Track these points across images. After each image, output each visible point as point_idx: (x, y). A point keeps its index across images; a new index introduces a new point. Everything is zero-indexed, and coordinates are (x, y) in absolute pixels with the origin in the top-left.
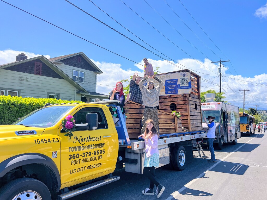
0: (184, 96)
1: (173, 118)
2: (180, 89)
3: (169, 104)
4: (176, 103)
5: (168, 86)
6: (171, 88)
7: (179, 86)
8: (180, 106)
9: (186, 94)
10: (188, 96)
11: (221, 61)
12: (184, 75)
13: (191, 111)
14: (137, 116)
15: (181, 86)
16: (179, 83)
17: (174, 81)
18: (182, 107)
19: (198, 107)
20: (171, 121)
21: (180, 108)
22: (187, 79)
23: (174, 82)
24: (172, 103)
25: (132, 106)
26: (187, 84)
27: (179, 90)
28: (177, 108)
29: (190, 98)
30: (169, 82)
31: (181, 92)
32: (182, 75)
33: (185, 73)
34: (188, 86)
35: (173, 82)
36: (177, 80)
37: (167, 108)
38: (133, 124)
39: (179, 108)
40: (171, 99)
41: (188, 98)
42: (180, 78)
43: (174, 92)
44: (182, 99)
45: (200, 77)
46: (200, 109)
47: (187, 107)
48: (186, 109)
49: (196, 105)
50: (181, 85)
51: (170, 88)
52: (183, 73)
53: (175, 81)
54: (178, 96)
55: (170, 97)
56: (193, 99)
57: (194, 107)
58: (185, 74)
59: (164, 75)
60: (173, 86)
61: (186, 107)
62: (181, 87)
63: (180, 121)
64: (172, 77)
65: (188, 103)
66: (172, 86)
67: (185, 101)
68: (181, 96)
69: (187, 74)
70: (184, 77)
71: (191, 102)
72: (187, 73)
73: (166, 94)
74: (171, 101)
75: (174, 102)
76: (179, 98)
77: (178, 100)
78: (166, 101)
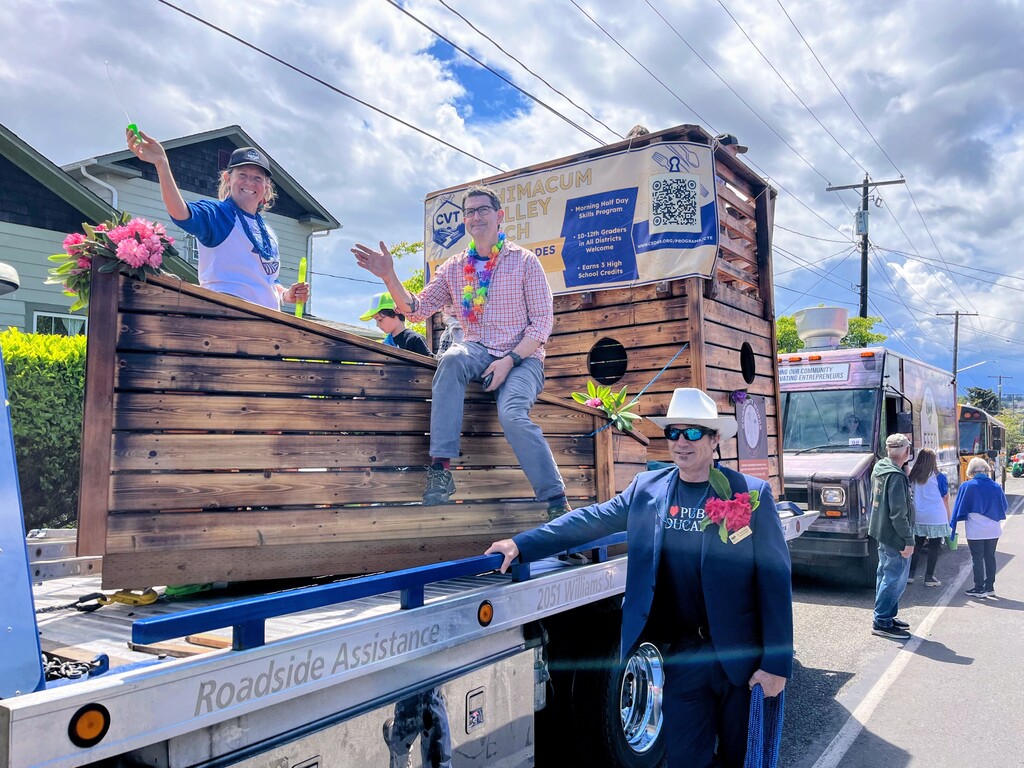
0: (673, 293)
1: (580, 429)
2: (651, 248)
3: (587, 344)
4: (623, 339)
5: (582, 236)
6: (600, 245)
7: (641, 230)
8: (650, 358)
9: (683, 281)
10: (696, 293)
11: (866, 181)
12: (675, 162)
13: (711, 382)
14: (299, 413)
15: (653, 230)
16: (643, 212)
17: (615, 205)
18: (660, 358)
19: (762, 366)
20: (569, 448)
21: (648, 365)
22: (693, 184)
23: (615, 210)
24: (601, 335)
25: (255, 338)
26: (689, 221)
27: (640, 258)
28: (630, 367)
29: (709, 309)
30: (585, 212)
31: (653, 266)
32: (664, 162)
33: (678, 148)
34: (697, 228)
35: (608, 212)
36: (631, 193)
37: (575, 372)
38: (259, 477)
39: (642, 366)
40: (598, 315)
41: (697, 307)
42: (652, 180)
43: (614, 272)
44: (658, 310)
45: (773, 195)
46: (774, 378)
47: (691, 359)
48: (682, 372)
49: (747, 355)
50: (657, 222)
51: (593, 246)
52: (665, 150)
53: (620, 205)
54: (638, 297)
55: (592, 304)
56: (731, 315)
57: (735, 361)
58: (682, 154)
59: (558, 173)
60: (608, 236)
61: (682, 362)
62: (655, 237)
63: (636, 451)
64: (606, 178)
65: (697, 337)
66: (603, 232)
67: (679, 324)
68: (655, 296)
69: (693, 159)
70: (675, 176)
71: (714, 334)
72: (693, 148)
73: (567, 287)
74: (597, 327)
75: (615, 332)
76: (645, 306)
77: (639, 321)
78: (569, 326)
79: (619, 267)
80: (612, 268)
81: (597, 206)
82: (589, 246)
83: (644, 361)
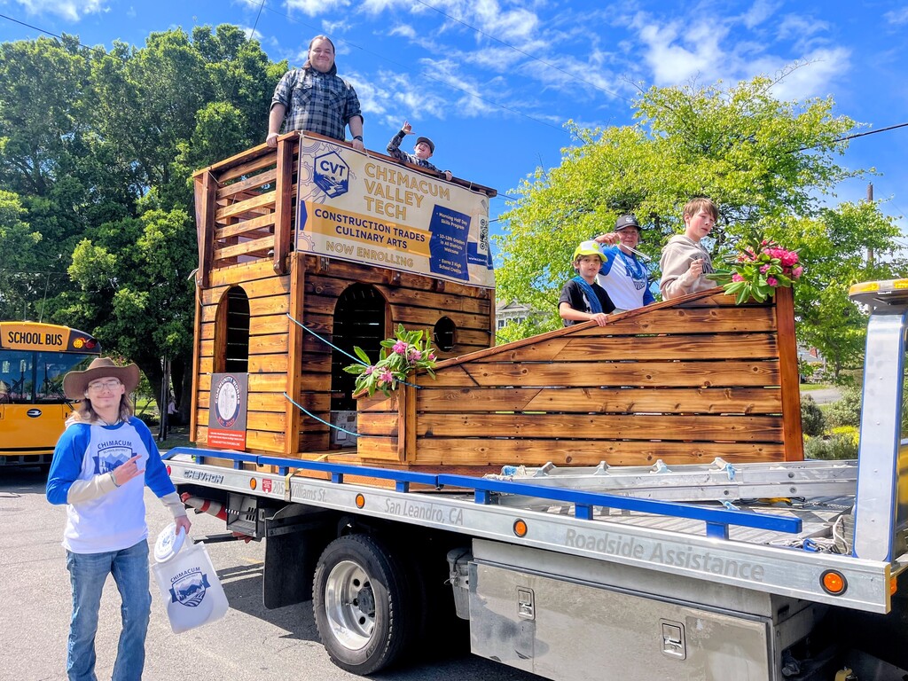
2: (475, 263)
3: (434, 318)
4: (455, 319)
5: (443, 237)
6: (452, 248)
7: (473, 247)
8: (470, 337)
9: (490, 291)
15: (479, 251)
16: (473, 235)
17: (460, 224)
18: (474, 338)
21: (469, 341)
23: (460, 227)
24: (444, 314)
27: (471, 267)
28: (458, 341)
30: (445, 219)
36: (468, 219)
39: (465, 341)
44: (475, 305)
47: (491, 341)
50: (482, 247)
51: (449, 247)
53: (462, 225)
54: (464, 292)
59: (427, 181)
60: (456, 244)
61: (485, 343)
62: (480, 256)
66: (454, 240)
67: (485, 317)
68: (475, 295)
73: (430, 271)
74: (441, 307)
75: (452, 314)
76: (469, 300)
77: (465, 310)
78: (423, 301)
79: (460, 269)
80: (456, 268)
81: (452, 219)
82: (446, 246)
83: (468, 338)
